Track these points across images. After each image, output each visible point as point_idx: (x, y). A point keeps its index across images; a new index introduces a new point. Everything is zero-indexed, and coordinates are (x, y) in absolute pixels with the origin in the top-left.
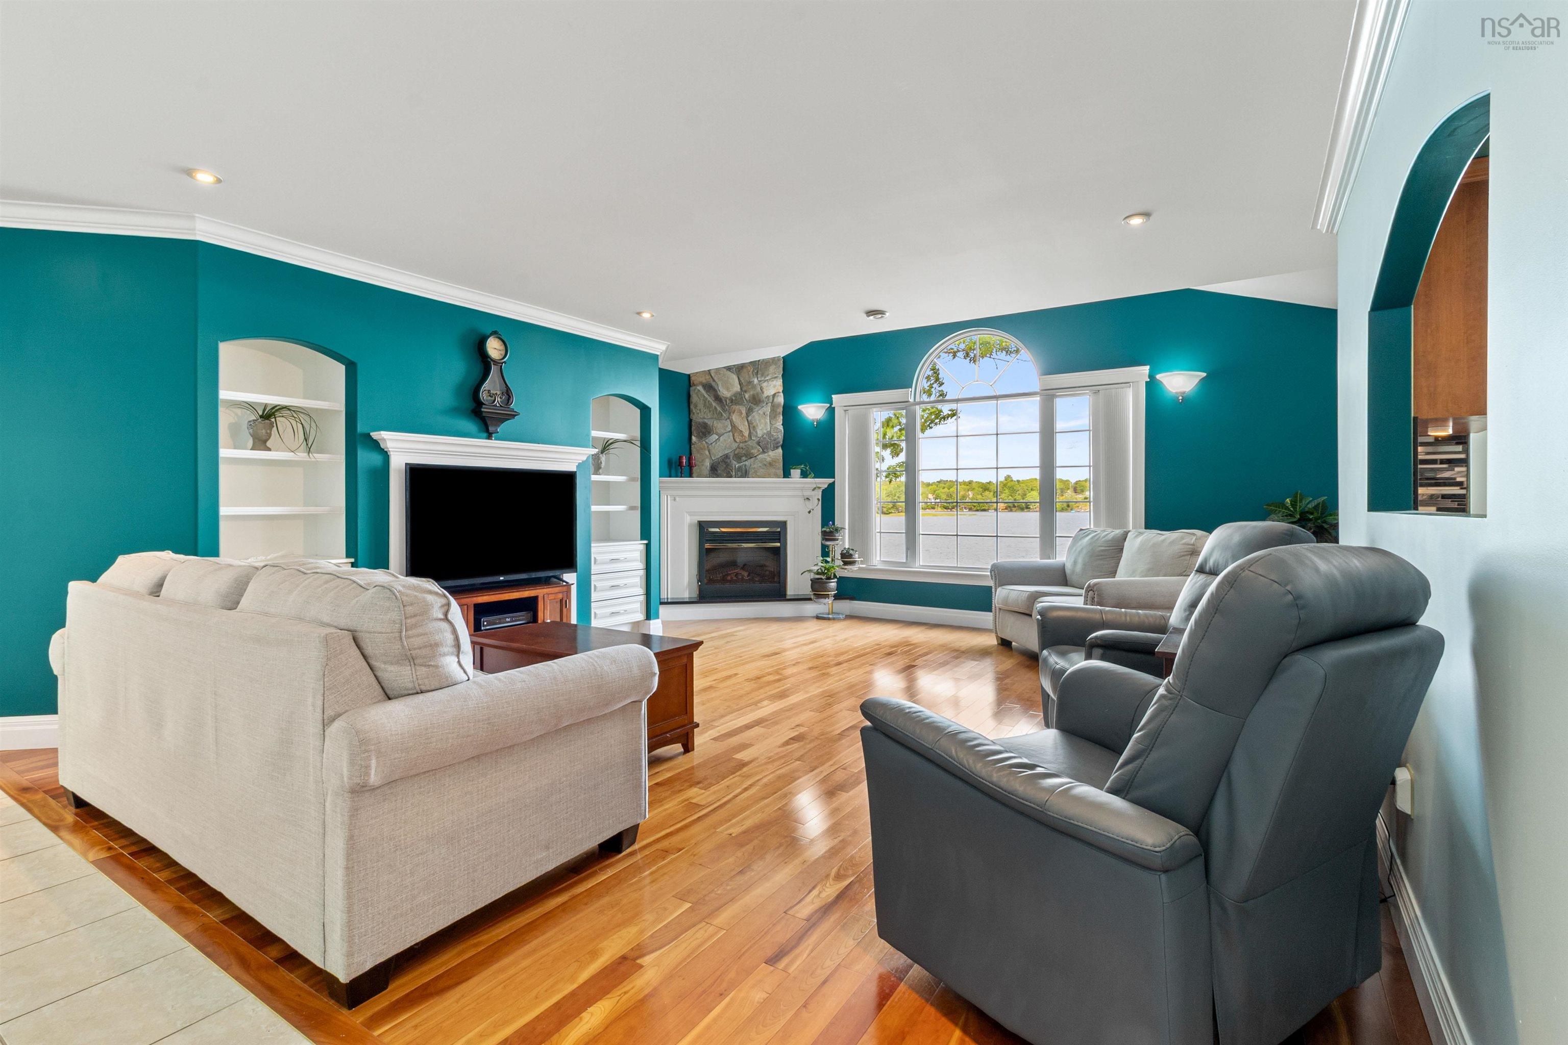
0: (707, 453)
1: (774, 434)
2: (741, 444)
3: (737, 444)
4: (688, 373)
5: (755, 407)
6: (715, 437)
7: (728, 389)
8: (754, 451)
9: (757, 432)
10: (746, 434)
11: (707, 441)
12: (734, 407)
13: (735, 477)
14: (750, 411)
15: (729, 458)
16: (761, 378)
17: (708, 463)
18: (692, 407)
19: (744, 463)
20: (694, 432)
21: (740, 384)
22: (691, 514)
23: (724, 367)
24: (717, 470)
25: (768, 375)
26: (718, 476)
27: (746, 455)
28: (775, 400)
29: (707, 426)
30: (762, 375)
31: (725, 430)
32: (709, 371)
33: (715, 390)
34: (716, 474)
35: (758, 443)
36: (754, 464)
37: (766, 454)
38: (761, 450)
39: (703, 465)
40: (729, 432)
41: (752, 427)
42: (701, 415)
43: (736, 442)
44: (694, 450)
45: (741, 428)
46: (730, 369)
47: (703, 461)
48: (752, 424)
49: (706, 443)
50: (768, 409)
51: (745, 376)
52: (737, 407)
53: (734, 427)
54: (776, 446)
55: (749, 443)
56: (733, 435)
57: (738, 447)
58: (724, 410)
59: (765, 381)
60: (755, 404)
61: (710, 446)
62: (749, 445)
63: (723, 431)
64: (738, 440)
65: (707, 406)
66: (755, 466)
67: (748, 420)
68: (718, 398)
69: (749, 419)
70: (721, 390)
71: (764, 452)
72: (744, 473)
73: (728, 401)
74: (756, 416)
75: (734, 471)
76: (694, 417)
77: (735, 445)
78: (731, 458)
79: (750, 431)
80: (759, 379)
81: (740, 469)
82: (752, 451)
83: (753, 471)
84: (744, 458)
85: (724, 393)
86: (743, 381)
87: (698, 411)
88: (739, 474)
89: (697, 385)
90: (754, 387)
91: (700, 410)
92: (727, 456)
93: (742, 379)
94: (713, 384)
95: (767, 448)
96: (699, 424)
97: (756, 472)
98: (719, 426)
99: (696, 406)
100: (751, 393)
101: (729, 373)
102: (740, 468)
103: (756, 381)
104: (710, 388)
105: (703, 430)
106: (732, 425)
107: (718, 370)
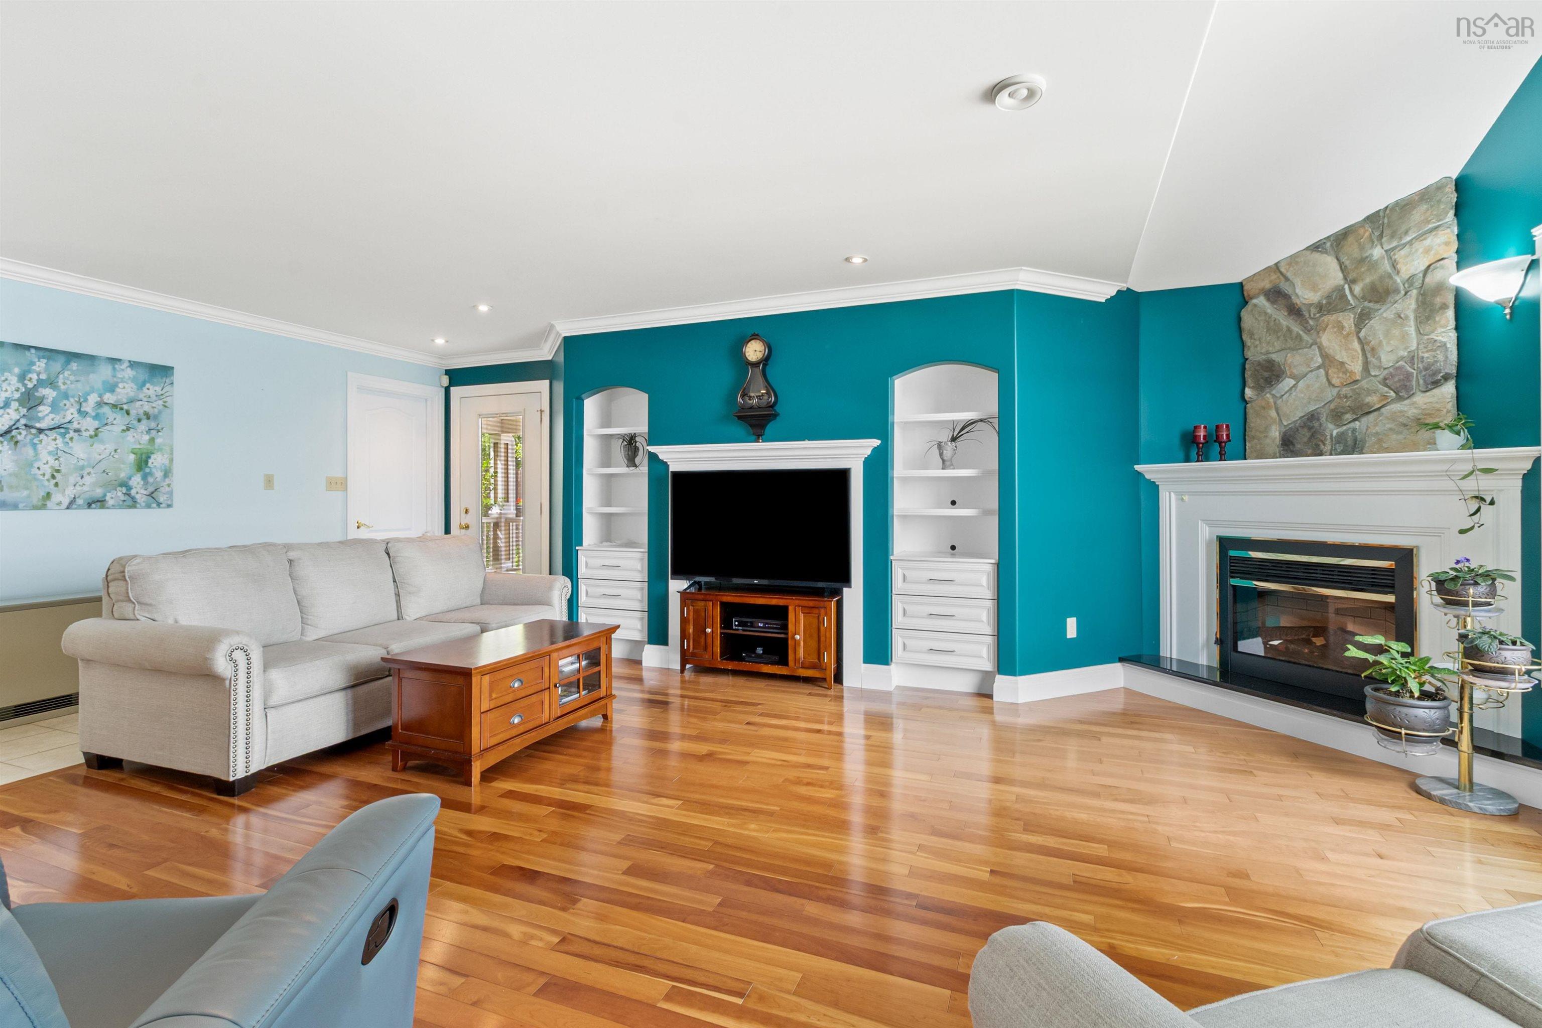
0: (1273, 413)
1: (1426, 355)
2: (1345, 389)
3: (1337, 390)
4: (1239, 281)
5: (1377, 306)
6: (1288, 382)
7: (1314, 288)
8: (1373, 400)
9: (1379, 359)
10: (1357, 367)
11: (1274, 392)
12: (1326, 319)
13: (1331, 454)
14: (1363, 318)
15: (1318, 419)
16: (1390, 241)
17: (1275, 433)
18: (1245, 337)
19: (1352, 425)
20: (1249, 381)
21: (1343, 268)
22: (1210, 523)
23: (1307, 249)
24: (1293, 445)
25: (1406, 233)
26: (1295, 454)
27: (1352, 410)
28: (1427, 280)
29: (1273, 365)
30: (1393, 236)
31: (1309, 366)
32: (1276, 264)
33: (1287, 297)
34: (1292, 451)
35: (1384, 382)
36: (1376, 425)
37: (1406, 402)
38: (1392, 394)
39: (1266, 437)
40: (1319, 368)
41: (1368, 351)
42: (1264, 348)
43: (1333, 386)
44: (1250, 411)
45: (1341, 355)
46: (1317, 247)
47: (1267, 429)
48: (1368, 343)
49: (1273, 396)
50: (1409, 305)
51: (1351, 249)
52: (1332, 318)
53: (1328, 360)
54: (1430, 380)
55: (1364, 384)
56: (1327, 374)
57: (1339, 396)
58: (1308, 330)
59: (1405, 245)
60: (1377, 302)
61: (1279, 402)
62: (1361, 388)
63: (1305, 369)
64: (1335, 381)
65: (1273, 328)
66: (1378, 429)
67: (1359, 338)
68: (1295, 311)
69: (1362, 334)
70: (1300, 293)
71: (1400, 398)
72: (1352, 445)
73: (1313, 310)
74: (1376, 327)
75: (1328, 442)
76: (1249, 354)
77: (1331, 393)
78: (1323, 419)
79: (1367, 358)
80: (1387, 247)
81: (1341, 438)
82: (1368, 399)
83: (1373, 439)
84: (1349, 416)
85: (1305, 295)
86: (1347, 263)
87: (1257, 343)
88: (1339, 448)
89: (1256, 296)
90: (1373, 265)
91: (1260, 340)
92: (1312, 417)
93: (1344, 259)
94: (1285, 287)
95: (1407, 388)
96: (1259, 364)
97: (1380, 441)
98: (1294, 361)
99: (1251, 335)
100: (1368, 280)
101: (1316, 255)
102: (1341, 435)
103: (1377, 252)
104: (1276, 295)
105: (1266, 374)
106: (1322, 356)
107: (1293, 259)
